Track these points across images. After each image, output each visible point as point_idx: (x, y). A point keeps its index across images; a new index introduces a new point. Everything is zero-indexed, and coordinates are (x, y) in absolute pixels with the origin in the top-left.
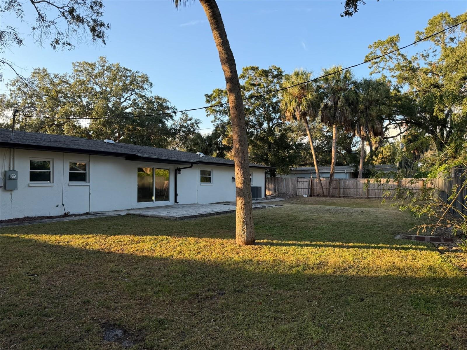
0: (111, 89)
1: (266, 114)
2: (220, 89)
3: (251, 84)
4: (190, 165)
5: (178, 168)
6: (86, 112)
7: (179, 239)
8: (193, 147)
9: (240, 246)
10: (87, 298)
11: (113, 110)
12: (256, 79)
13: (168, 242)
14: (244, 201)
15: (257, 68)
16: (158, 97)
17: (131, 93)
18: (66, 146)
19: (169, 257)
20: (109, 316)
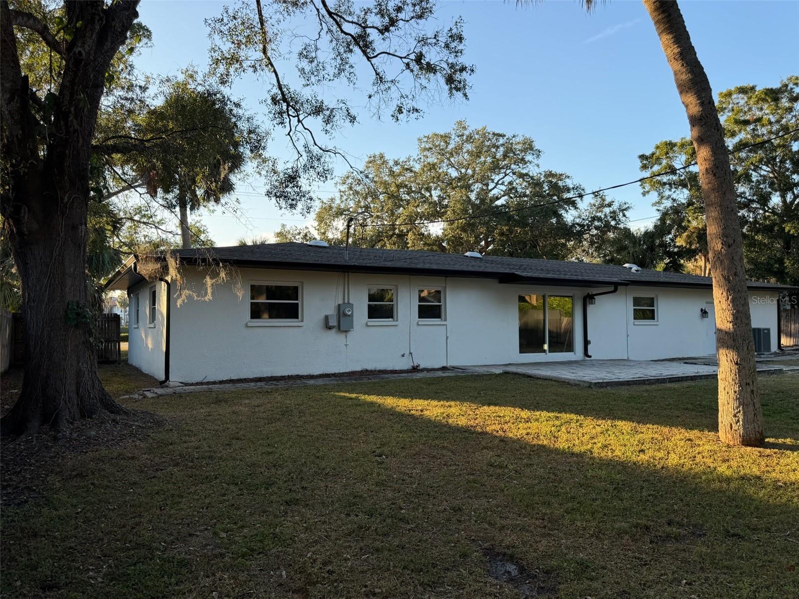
0: (474, 171)
1: (776, 177)
2: (670, 141)
3: (737, 122)
4: (612, 289)
5: (588, 294)
6: (438, 212)
7: (600, 422)
8: (615, 255)
9: (728, 446)
10: (457, 502)
11: (477, 204)
12: (750, 110)
13: (581, 426)
14: (735, 357)
15: (753, 89)
16: (550, 172)
17: (505, 173)
18: (413, 266)
19: (585, 452)
20: (493, 539)
